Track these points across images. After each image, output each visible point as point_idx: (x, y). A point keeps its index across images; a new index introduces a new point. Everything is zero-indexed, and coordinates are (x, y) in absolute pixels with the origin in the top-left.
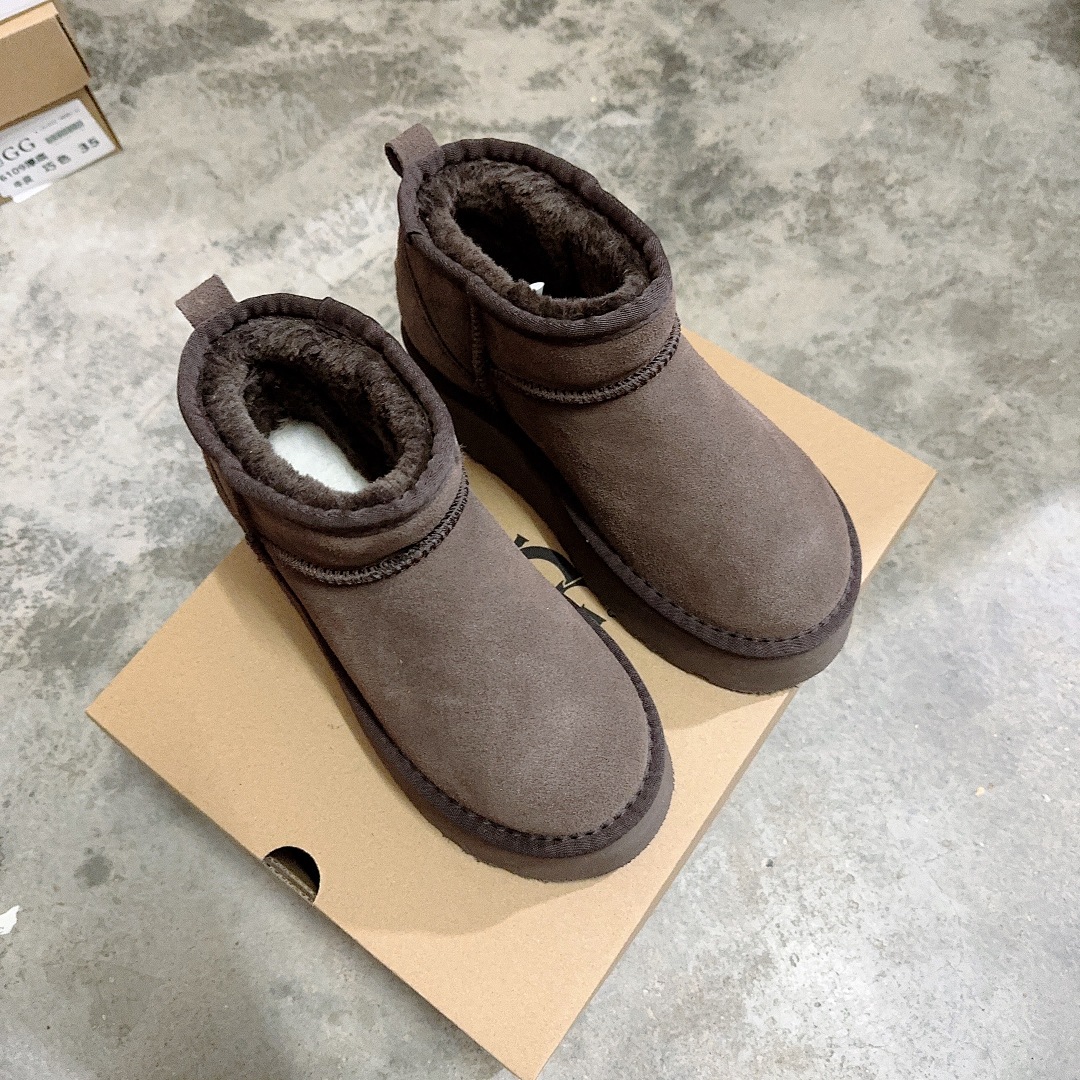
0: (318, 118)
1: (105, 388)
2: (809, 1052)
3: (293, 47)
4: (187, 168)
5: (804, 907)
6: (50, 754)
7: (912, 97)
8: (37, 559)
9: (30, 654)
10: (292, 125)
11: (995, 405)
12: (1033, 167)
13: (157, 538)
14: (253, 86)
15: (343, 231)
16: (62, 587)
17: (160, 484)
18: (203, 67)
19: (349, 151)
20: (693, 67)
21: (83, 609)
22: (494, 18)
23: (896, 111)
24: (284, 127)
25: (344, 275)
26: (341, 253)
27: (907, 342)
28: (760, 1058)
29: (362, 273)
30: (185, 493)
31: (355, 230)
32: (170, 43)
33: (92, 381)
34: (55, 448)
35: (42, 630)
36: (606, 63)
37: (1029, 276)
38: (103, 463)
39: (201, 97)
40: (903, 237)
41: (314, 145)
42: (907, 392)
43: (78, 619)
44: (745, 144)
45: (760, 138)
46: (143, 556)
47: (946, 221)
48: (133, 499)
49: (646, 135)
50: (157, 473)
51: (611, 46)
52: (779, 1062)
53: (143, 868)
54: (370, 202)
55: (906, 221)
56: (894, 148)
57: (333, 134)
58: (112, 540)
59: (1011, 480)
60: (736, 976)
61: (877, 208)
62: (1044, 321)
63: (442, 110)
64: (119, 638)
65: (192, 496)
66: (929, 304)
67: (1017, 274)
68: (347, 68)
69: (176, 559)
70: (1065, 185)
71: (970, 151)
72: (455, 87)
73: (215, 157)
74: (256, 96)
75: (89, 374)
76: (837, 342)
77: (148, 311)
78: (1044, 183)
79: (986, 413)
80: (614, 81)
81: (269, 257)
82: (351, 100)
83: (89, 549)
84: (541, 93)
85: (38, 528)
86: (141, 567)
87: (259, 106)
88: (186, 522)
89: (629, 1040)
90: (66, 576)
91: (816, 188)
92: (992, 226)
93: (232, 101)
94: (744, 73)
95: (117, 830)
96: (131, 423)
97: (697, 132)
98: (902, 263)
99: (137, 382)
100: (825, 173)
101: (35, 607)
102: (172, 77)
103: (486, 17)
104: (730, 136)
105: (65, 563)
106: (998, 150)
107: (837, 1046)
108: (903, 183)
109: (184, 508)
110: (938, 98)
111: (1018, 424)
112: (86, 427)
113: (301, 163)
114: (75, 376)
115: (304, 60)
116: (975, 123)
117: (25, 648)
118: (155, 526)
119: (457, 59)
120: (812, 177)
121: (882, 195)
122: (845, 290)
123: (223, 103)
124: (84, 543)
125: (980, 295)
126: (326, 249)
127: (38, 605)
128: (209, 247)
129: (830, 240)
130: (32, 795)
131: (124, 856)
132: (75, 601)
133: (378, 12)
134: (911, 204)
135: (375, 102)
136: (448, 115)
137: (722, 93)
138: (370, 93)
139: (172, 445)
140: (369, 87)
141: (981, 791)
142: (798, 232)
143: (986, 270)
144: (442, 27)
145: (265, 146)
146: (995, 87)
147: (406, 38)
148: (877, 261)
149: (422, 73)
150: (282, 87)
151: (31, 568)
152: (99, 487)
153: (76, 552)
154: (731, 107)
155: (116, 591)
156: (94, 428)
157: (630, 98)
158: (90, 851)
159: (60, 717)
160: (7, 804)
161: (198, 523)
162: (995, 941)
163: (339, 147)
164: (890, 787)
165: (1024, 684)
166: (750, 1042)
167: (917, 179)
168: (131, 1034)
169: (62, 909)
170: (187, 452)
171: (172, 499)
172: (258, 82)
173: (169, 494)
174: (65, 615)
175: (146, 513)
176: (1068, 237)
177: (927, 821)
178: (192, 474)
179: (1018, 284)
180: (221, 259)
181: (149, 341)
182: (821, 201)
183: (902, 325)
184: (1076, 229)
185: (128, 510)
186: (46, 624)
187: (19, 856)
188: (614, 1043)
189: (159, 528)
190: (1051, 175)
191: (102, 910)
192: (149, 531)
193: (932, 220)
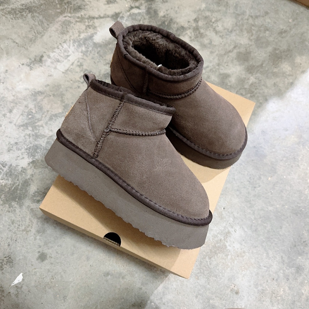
0: (44, 20)
2: (244, 252)
4: (6, 42)
5: (234, 217)
6: (18, 228)
10: (37, 23)
11: (252, 79)
12: (248, 13)
13: (32, 158)
15: (62, 55)
16: (6, 178)
18: (1, 7)
19: (57, 30)
21: (15, 183)
24: (34, 24)
25: (66, 68)
26: (63, 61)
27: (227, 65)
28: (233, 257)
29: (71, 67)
30: (36, 143)
31: (66, 54)
35: (4, 192)
37: (253, 43)
38: (8, 138)
39: (4, 18)
40: (220, 36)
41: (45, 29)
42: (230, 79)
43: (14, 186)
44: (172, 15)
45: (176, 12)
46: (29, 164)
47: (230, 30)
48: (20, 148)
49: (144, 15)
50: (25, 138)
52: (238, 256)
53: (57, 253)
54: (68, 45)
55: (219, 32)
56: (212, 11)
57: (51, 25)
58: (18, 161)
59: (260, 98)
60: (223, 238)
61: (212, 29)
62: (259, 54)
63: (82, 14)
64: (29, 189)
65: (39, 143)
66: (230, 54)
67: (250, 43)
69: (39, 163)
70: (257, 17)
71: (231, 10)
72: (85, 6)
73: (14, 36)
74: (22, 15)
76: (210, 68)
77: (7, 89)
78: (252, 17)
79: (251, 82)
81: (41, 66)
82: (53, 13)
83: (11, 165)
84: (111, 5)
86: (29, 167)
87: (24, 18)
88: (39, 151)
89: (201, 261)
90: (6, 175)
91: (194, 25)
92: (241, 30)
93: (14, 18)
95: (46, 244)
96: (12, 124)
97: (159, 12)
98: (221, 44)
99: (11, 111)
100: (196, 20)
104: (169, 12)
105: (5, 171)
106: (239, 8)
108: (217, 21)
109: (37, 148)
111: (259, 83)
113: (42, 36)
115: (34, 2)
116: (231, 2)
118: (30, 154)
120: (193, 22)
121: (212, 25)
122: (208, 53)
123: (12, 19)
124: (9, 164)
125: (242, 50)
126: (58, 61)
128: (21, 66)
129: (201, 40)
130: (16, 241)
131: (50, 251)
132: (12, 181)
134: (220, 28)
135: (62, 13)
136: (85, 15)
137: (163, 0)
138: (58, 11)
139: (28, 129)
140: (58, 9)
141: (270, 179)
142: (193, 38)
143: (242, 43)
145: (30, 31)
148: (215, 44)
149: (73, 3)
150: (30, 12)
152: (8, 146)
153: (7, 167)
154: (166, 4)
155: (24, 176)
158: (39, 252)
159: (18, 217)
160: (9, 245)
161: (43, 151)
162: (280, 214)
163: (54, 29)
164: (248, 182)
165: (274, 150)
166: (229, 253)
167: (220, 20)
168: (67, 298)
169: (36, 270)
170: (33, 130)
171: (33, 145)
172: (21, 11)
173: (31, 144)
174: (9, 186)
175: (26, 151)
176: (260, 31)
177: (258, 189)
178: (37, 136)
179: (251, 45)
180: (26, 69)
181: (10, 98)
182: (196, 29)
183: (225, 61)
184: (262, 29)
185: (20, 151)
186: (4, 190)
187: (18, 259)
188: (197, 263)
189: (31, 154)
190: (253, 15)
191: (48, 267)
192: (28, 156)
193: (226, 31)
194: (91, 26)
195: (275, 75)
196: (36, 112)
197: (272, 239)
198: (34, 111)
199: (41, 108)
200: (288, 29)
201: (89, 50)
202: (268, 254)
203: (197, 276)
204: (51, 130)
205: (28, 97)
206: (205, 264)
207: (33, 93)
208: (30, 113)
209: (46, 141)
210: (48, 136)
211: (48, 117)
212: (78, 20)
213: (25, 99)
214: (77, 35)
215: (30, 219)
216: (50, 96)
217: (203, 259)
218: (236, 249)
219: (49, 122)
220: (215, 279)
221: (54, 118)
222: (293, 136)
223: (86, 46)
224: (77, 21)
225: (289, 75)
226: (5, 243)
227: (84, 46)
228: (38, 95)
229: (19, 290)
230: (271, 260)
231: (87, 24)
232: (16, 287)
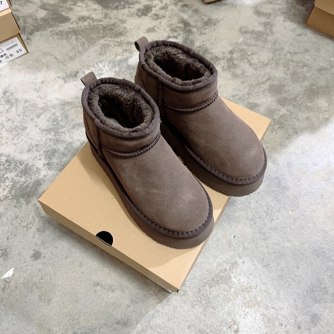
0: (86, 42)
1: (29, 119)
2: (251, 287)
3: (77, 23)
4: (49, 57)
5: (245, 247)
6: (20, 223)
7: (252, 32)
8: (12, 168)
9: (11, 195)
10: (79, 44)
11: (283, 111)
12: (286, 48)
13: (48, 160)
14: (66, 34)
15: (96, 72)
16: (20, 175)
17: (48, 145)
18: (51, 29)
19: (96, 51)
20: (192, 26)
21: (27, 181)
22: (135, 14)
23: (249, 35)
24: (76, 45)
27: (258, 96)
28: (237, 290)
30: (55, 147)
31: (100, 72)
32: (40, 23)
33: (25, 117)
34: (15, 136)
35: (15, 188)
36: (168, 26)
37: (288, 77)
38: (30, 140)
39: (51, 38)
40: (254, 68)
41: (85, 50)
42: (259, 109)
43: (26, 184)
44: (208, 46)
45: (212, 44)
46: (44, 165)
47: (265, 64)
48: (40, 150)
50: (46, 142)
51: (169, 21)
52: (243, 291)
53: (51, 253)
54: (103, 64)
55: (254, 64)
56: (249, 45)
57: (91, 46)
58: (34, 161)
59: (290, 130)
60: (228, 268)
61: (246, 61)
62: (294, 88)
63: (122, 39)
64: (39, 189)
65: (58, 147)
66: (262, 85)
67: (286, 77)
68: (93, 29)
69: (55, 165)
70: (296, 53)
71: (269, 45)
72: (125, 33)
73: (57, 54)
74: (67, 37)
75: (24, 115)
76: (239, 97)
77: (40, 97)
78: (290, 53)
79: (281, 113)
80: (170, 30)
81: (75, 80)
82: (95, 37)
84: (150, 34)
85: (11, 159)
86: (44, 168)
87: (69, 40)
88: (56, 155)
89: (199, 288)
90: (21, 173)
91: (229, 56)
92: (278, 64)
93: (60, 38)
94: (206, 27)
95: (43, 243)
96: (38, 128)
97: (195, 43)
98: (254, 75)
99: (38, 116)
100: (231, 52)
101: (12, 182)
102: (42, 32)
103: (133, 14)
104: (205, 43)
105: (21, 168)
106: (277, 45)
107: (258, 285)
108: (253, 54)
109: (56, 151)
110: (259, 32)
111: (290, 115)
112: (24, 130)
113: (82, 55)
114: (19, 116)
115: (81, 27)
116: (270, 38)
117: (10, 193)
119: (125, 25)
120: (228, 53)
121: (247, 58)
122: (239, 83)
123: (58, 39)
124: (26, 163)
125: (276, 82)
127: (13, 181)
128: (57, 78)
129: (234, 70)
130: (15, 235)
131: (45, 251)
132: (24, 179)
133: (101, 13)
134: (255, 59)
135: (103, 37)
136: (124, 40)
137: (201, 32)
138: (101, 35)
139: (50, 134)
140: (100, 33)
141: (290, 212)
142: (225, 68)
143: (277, 76)
144: (120, 17)
145: (71, 50)
146: (274, 29)
147: (110, 20)
148: (247, 75)
149: (115, 29)
150: (75, 34)
151: (10, 171)
152: (29, 147)
153: (23, 166)
154: (203, 36)
155: (37, 175)
156: (26, 130)
157: (175, 34)
158: (35, 250)
159: (22, 212)
160: (8, 239)
161: (60, 155)
162: (298, 252)
163: (93, 50)
164: (265, 213)
165: (299, 184)
166: (234, 286)
167: (256, 53)
168: (52, 302)
169: (27, 267)
170: (55, 136)
171: (52, 149)
172: (68, 33)
173: (51, 147)
174: (22, 183)
175: (44, 153)
176: (298, 66)
177: (276, 222)
178: (57, 141)
179: (286, 79)
180: (61, 82)
181: (41, 105)
182: (231, 60)
183: (256, 91)
184: (300, 64)
185: (39, 152)
186: (16, 186)
187: (13, 253)
188: (195, 290)
189: (48, 157)
190: (292, 51)
191: (40, 267)
192: (45, 158)
193: (261, 64)
194: (129, 50)
195: (309, 109)
196: (62, 119)
197: (285, 278)
198: (60, 119)
199: (67, 117)
200: (329, 67)
201: (122, 71)
202: (278, 294)
203: (193, 304)
204: (72, 138)
205: (57, 106)
206: (203, 292)
207: (63, 103)
208: (56, 120)
209: (65, 146)
210: (68, 142)
211: (72, 125)
212: (117, 44)
213: (54, 107)
214: (113, 57)
215: (33, 217)
216: (78, 107)
217: (202, 287)
218: (242, 283)
219: (71, 130)
220: (214, 311)
221: (77, 127)
222: (323, 172)
223: (120, 67)
224: (115, 45)
225: (325, 111)
226: (4, 236)
227: (118, 67)
228: (66, 105)
229: (7, 284)
230: (281, 302)
231: (124, 48)
232: (5, 281)
